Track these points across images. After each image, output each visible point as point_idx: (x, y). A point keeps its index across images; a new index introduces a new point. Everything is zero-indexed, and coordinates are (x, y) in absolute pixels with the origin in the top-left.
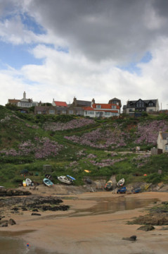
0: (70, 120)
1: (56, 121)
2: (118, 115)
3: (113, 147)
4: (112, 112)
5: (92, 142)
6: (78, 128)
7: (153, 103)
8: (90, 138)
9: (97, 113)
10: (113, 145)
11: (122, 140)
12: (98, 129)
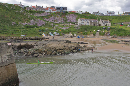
0: (42, 13)
1: (37, 13)
2: (56, 12)
3: (61, 23)
4: (54, 11)
5: (53, 21)
6: (46, 16)
7: (66, 8)
8: (52, 19)
9: (49, 11)
10: (60, 22)
11: (63, 21)
12: (53, 16)
